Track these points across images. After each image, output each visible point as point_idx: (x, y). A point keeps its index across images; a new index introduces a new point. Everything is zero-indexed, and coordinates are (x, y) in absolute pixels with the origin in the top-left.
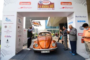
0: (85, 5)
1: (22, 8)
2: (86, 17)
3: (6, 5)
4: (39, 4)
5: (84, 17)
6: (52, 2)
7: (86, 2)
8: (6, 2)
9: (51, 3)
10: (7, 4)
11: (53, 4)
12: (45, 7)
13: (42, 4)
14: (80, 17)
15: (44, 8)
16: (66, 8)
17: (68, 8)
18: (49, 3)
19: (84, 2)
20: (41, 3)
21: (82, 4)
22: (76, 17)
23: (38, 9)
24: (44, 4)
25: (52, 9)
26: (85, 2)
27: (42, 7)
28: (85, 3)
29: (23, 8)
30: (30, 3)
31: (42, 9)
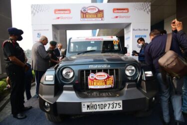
0: (147, 12)
1: (58, 18)
2: (147, 30)
3: (34, 14)
4: (82, 12)
5: (144, 30)
6: (101, 9)
7: (150, 8)
8: (34, 9)
9: (99, 10)
10: (36, 12)
11: (102, 11)
12: (90, 16)
13: (87, 12)
14: (139, 30)
15: (89, 18)
16: (121, 17)
17: (123, 17)
18: (97, 10)
19: (146, 7)
20: (84, 10)
21: (144, 11)
22: (134, 30)
23: (82, 19)
24: (89, 12)
25: (100, 19)
26: (148, 7)
27: (87, 16)
28: (148, 10)
29: (60, 19)
30: (69, 10)
31: (86, 19)
